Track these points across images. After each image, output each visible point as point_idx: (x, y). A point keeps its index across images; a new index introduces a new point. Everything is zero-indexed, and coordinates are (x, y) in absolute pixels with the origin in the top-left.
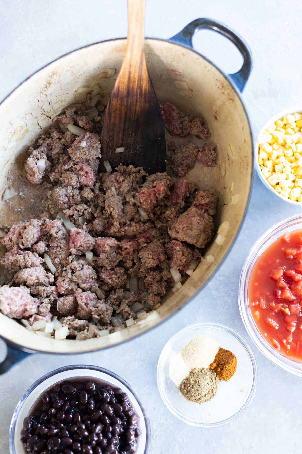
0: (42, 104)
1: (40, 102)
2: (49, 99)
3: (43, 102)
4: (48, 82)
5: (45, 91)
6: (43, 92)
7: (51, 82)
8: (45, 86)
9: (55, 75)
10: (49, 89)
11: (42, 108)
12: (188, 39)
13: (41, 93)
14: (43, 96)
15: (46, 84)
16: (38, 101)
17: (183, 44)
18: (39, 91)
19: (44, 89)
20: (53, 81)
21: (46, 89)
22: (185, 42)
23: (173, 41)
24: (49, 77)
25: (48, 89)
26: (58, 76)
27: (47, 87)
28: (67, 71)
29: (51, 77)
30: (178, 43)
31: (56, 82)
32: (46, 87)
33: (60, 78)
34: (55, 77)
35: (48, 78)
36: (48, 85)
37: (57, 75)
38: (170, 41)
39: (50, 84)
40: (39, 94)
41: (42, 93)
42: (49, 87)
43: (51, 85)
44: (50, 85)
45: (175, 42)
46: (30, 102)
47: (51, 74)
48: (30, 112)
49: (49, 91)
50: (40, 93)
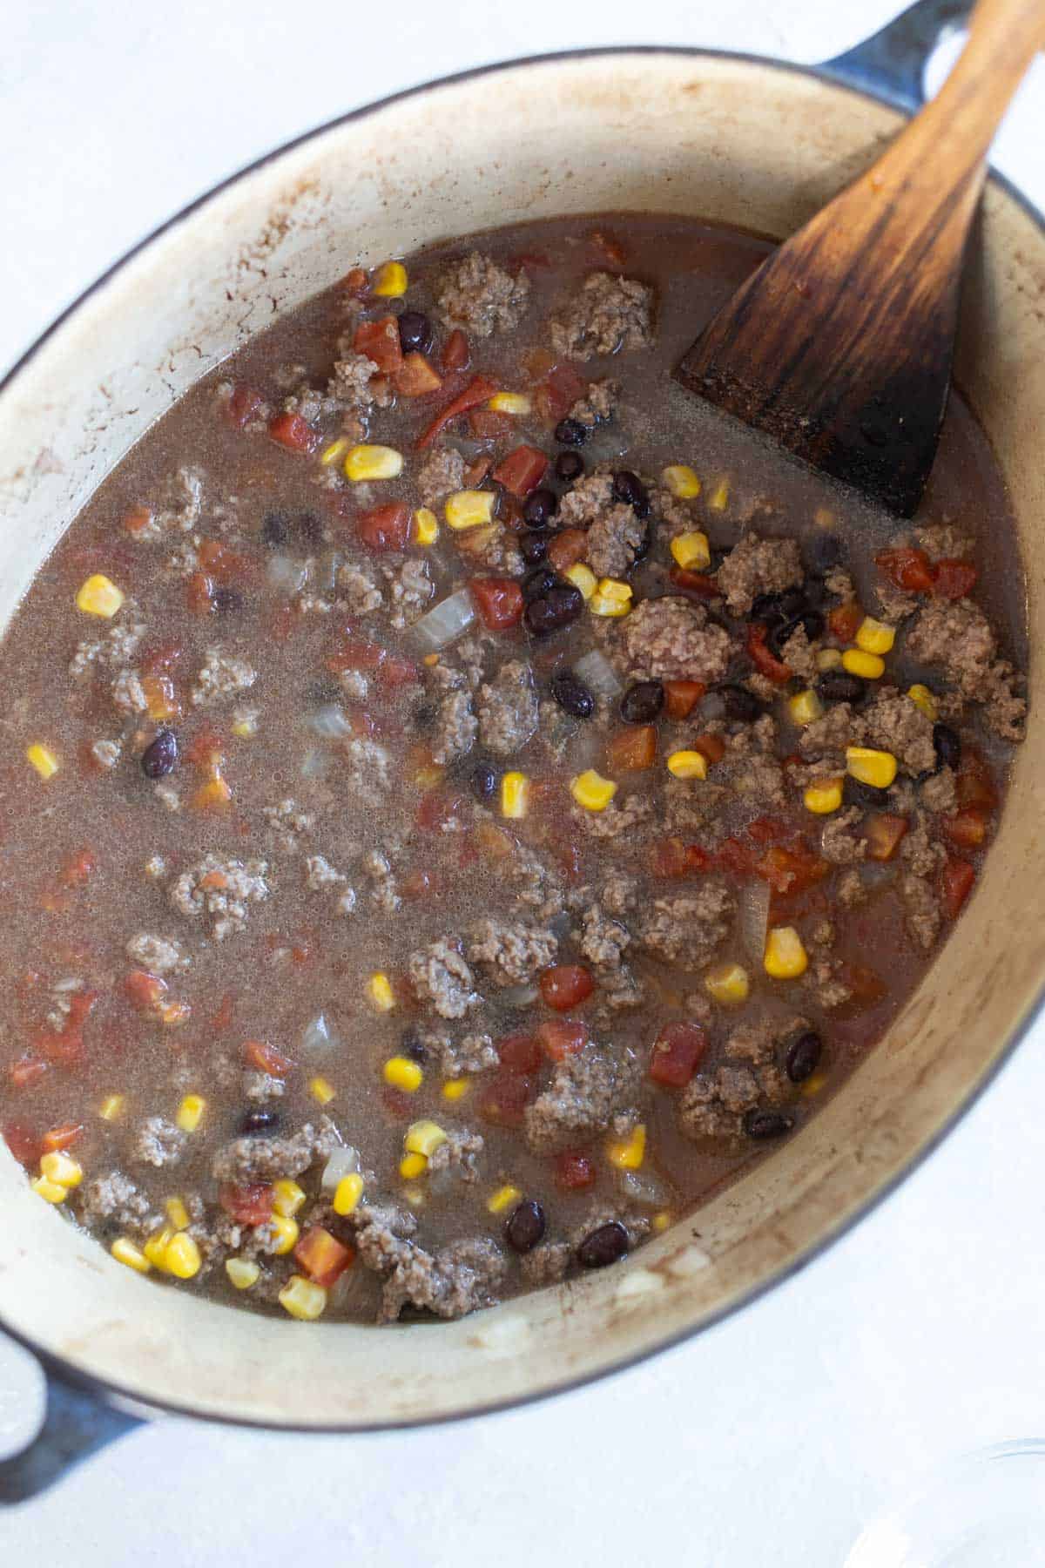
0: (245, 308)
1: (238, 300)
2: (277, 287)
3: (250, 299)
4: (277, 222)
5: (263, 257)
6: (254, 262)
7: (288, 223)
8: (263, 238)
9: (308, 193)
10: (280, 249)
11: (244, 324)
12: (906, 72)
13: (244, 267)
14: (251, 278)
15: (267, 228)
16: (230, 297)
17: (883, 91)
18: (236, 260)
19: (256, 250)
20: (297, 214)
21: (266, 250)
22: (895, 83)
23: (841, 75)
24: (283, 200)
25: (273, 248)
26: (321, 198)
27: (271, 241)
28: (361, 177)
29: (294, 201)
30: (862, 83)
31: (313, 219)
32: (267, 242)
33: (330, 207)
34: (307, 200)
35: (279, 208)
36: (275, 233)
37: (317, 194)
38: (830, 72)
39: (283, 228)
40: (234, 269)
41: (247, 264)
42: (279, 242)
43: (288, 234)
44: (282, 234)
45: (849, 79)
46: (192, 302)
47: (292, 190)
48: (194, 343)
49: (277, 258)
50: (239, 267)
